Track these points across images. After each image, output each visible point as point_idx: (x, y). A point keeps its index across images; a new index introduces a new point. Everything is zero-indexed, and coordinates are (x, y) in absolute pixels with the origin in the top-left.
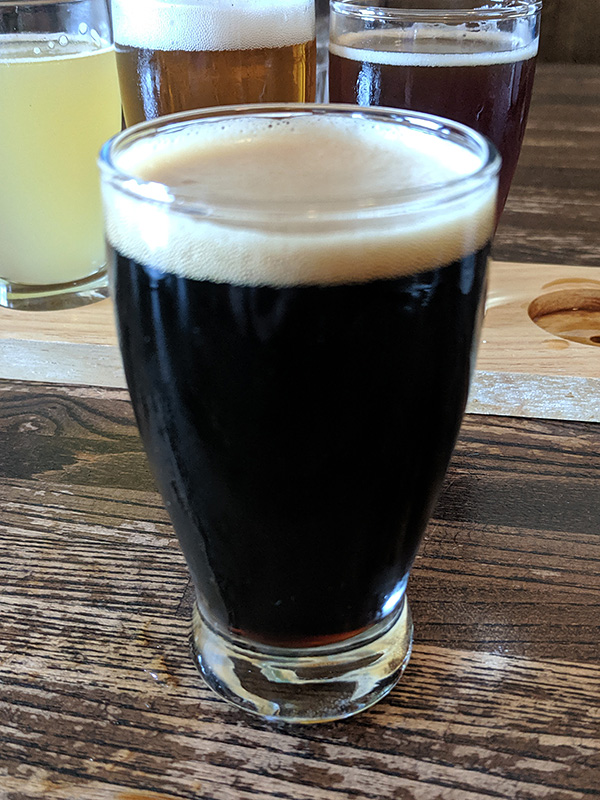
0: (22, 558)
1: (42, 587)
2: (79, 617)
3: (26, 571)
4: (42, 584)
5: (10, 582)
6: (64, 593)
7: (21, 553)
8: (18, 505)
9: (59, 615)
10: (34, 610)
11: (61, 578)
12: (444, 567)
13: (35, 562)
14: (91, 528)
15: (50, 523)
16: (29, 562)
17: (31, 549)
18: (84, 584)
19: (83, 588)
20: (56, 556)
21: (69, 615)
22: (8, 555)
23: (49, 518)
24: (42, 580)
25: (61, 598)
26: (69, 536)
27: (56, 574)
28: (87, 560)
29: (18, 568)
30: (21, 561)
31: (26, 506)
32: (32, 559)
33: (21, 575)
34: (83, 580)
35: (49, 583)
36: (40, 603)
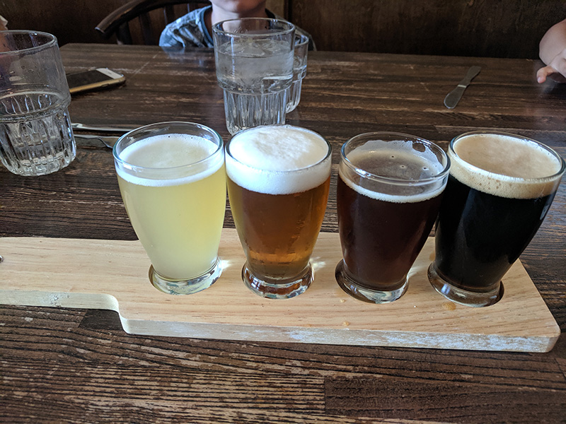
0: (249, 386)
1: (264, 403)
2: (286, 419)
3: (254, 394)
4: (263, 401)
5: (249, 401)
6: (275, 406)
7: (248, 383)
8: (237, 355)
9: (276, 418)
10: (265, 417)
11: (271, 397)
12: (426, 376)
13: (256, 388)
14: (273, 366)
15: (254, 365)
16: (253, 388)
17: (252, 380)
18: (281, 399)
19: (281, 401)
20: (264, 384)
21: (281, 418)
22: (243, 385)
23: (253, 361)
24: (263, 399)
25: (274, 408)
26: (265, 371)
27: (267, 394)
28: (278, 385)
29: (250, 392)
30: (250, 388)
31: (241, 355)
32: (255, 386)
33: (253, 397)
34: (280, 397)
35: (266, 400)
36: (267, 413)
